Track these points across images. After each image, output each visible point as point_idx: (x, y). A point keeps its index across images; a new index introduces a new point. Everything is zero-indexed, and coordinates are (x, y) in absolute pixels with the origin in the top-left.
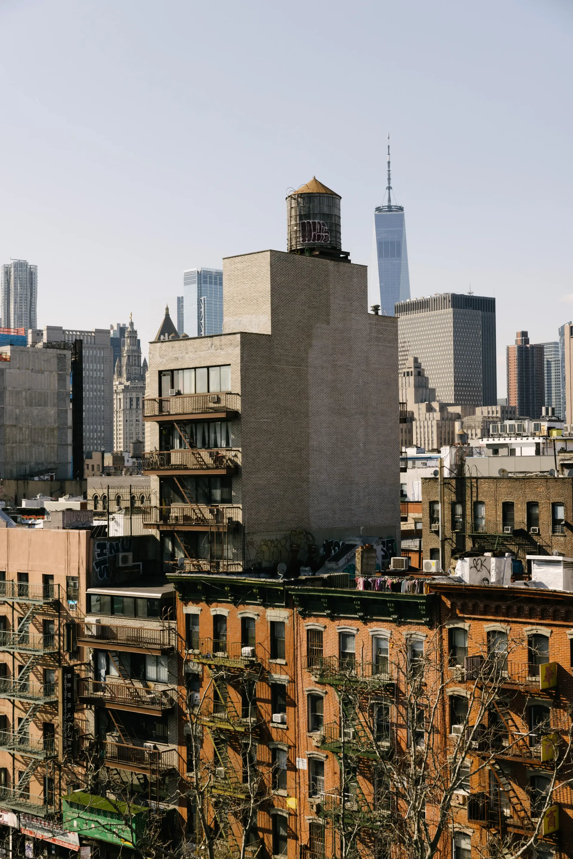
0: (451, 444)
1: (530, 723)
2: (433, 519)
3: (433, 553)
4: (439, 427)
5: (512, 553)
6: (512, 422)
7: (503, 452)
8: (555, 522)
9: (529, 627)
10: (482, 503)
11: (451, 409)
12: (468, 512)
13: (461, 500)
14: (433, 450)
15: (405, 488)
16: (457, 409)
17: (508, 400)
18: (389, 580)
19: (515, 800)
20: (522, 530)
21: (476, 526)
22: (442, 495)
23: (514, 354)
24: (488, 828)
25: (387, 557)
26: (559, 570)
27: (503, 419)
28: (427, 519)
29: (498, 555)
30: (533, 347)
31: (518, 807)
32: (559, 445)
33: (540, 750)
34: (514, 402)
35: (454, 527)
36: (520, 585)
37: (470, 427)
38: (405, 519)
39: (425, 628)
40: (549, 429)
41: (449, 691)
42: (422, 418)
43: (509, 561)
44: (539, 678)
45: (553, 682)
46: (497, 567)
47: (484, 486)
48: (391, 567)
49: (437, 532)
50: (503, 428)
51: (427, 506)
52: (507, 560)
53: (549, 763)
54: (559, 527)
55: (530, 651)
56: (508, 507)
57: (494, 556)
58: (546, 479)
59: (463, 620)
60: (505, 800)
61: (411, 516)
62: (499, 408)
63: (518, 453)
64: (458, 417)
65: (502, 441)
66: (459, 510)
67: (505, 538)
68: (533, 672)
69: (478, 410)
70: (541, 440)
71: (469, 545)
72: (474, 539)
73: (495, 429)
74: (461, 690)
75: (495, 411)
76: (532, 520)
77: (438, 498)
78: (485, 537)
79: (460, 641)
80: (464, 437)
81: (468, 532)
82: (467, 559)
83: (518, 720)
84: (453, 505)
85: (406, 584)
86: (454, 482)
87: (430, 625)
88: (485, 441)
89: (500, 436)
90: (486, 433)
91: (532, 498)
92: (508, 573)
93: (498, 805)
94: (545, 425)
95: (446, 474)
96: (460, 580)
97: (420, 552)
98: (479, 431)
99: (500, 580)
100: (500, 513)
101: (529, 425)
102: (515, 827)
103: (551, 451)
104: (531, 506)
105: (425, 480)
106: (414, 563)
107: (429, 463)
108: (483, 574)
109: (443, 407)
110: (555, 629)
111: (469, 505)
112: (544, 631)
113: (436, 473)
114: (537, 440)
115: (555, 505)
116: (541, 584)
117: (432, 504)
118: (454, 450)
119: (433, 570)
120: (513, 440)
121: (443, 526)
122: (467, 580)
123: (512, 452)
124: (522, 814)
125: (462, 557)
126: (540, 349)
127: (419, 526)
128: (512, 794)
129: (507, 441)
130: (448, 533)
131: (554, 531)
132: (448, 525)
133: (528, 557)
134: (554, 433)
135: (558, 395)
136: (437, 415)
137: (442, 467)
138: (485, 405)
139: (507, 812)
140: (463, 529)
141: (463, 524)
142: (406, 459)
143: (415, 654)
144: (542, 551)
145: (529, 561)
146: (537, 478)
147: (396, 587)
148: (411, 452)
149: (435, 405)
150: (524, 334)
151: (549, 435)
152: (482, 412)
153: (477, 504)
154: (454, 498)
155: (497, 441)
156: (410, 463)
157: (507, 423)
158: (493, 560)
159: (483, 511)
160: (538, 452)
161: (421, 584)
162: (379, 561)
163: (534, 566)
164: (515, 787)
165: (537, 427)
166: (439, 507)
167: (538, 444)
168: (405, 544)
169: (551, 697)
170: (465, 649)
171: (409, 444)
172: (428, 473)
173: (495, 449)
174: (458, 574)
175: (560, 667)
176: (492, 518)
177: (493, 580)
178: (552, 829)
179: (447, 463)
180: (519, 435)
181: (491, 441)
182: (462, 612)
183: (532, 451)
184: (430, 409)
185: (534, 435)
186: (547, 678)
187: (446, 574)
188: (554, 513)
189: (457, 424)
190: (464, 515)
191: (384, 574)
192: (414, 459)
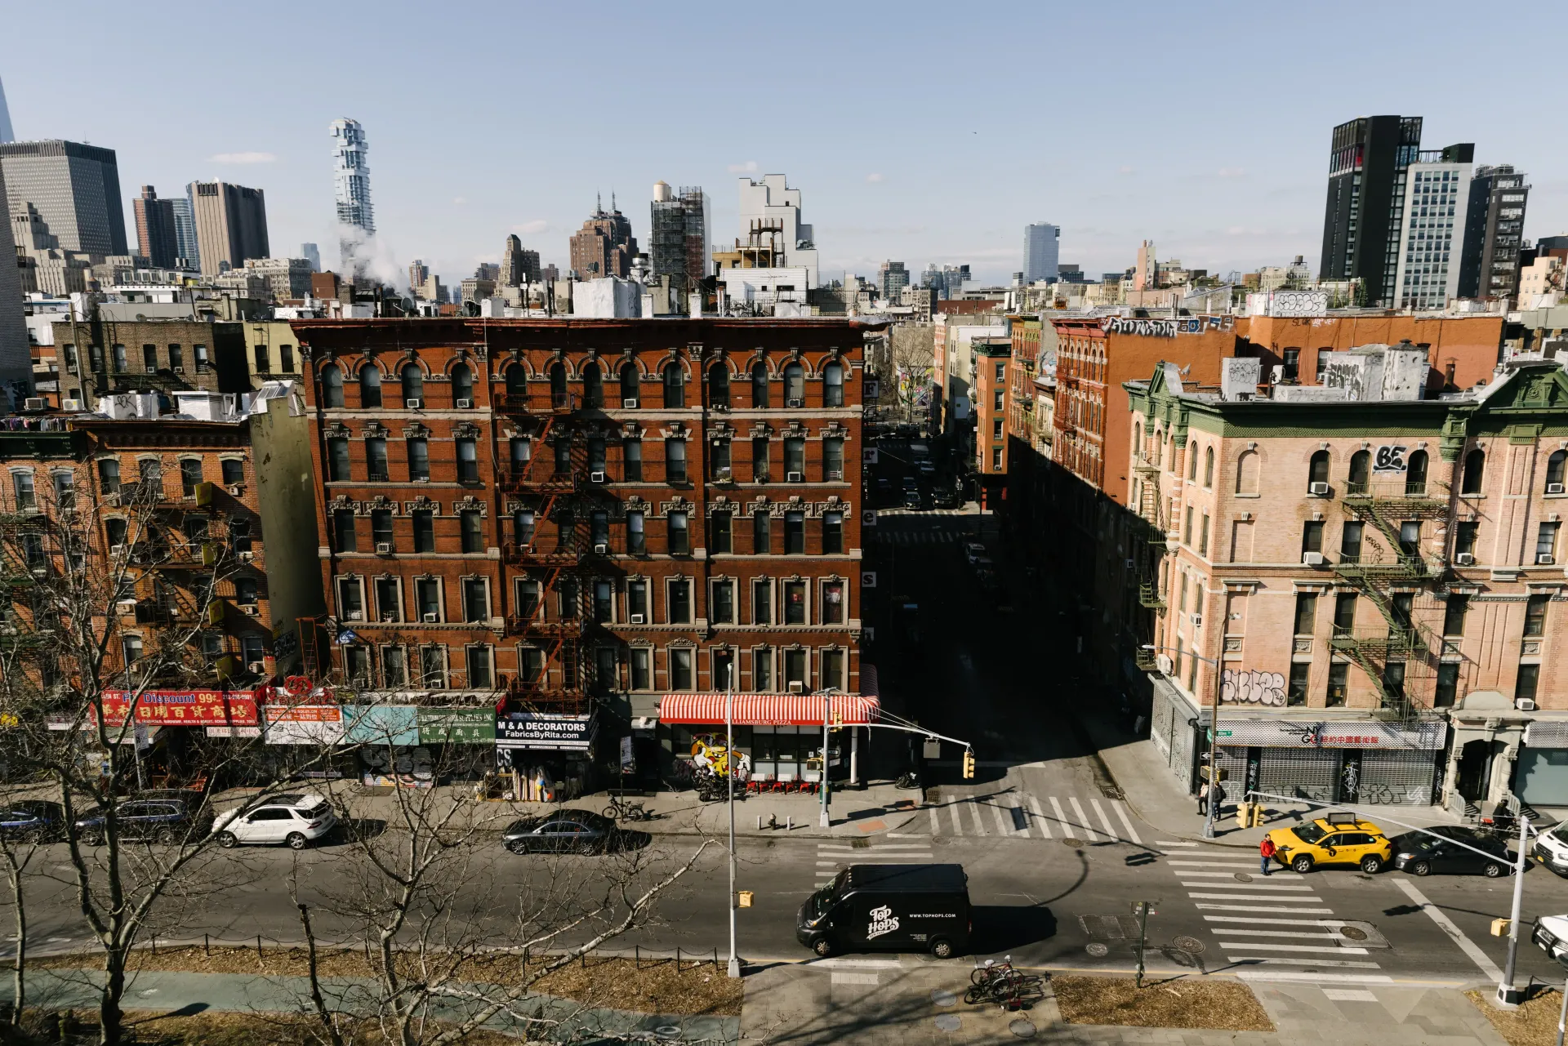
0: (82, 290)
1: (188, 533)
2: (69, 361)
3: (74, 394)
4: (66, 274)
5: (158, 391)
6: (146, 271)
7: (138, 299)
8: (199, 362)
9: (181, 454)
10: (122, 346)
11: (78, 257)
12: (108, 354)
13: (98, 341)
14: (62, 296)
15: (33, 333)
16: (86, 258)
17: (140, 250)
18: (26, 421)
19: (181, 601)
20: (165, 370)
21: (117, 368)
22: (77, 338)
23: (142, 208)
24: (157, 628)
25: (20, 399)
26: (206, 404)
27: (135, 269)
28: (63, 362)
29: (143, 392)
30: (161, 202)
31: (185, 606)
32: (196, 294)
33: (201, 555)
34: (147, 253)
35: (93, 369)
36: (169, 417)
37: (100, 275)
38: (38, 362)
39: (73, 462)
40: (185, 279)
41: (104, 517)
42: (46, 264)
43: (155, 396)
44: (195, 497)
45: (209, 498)
46: (144, 404)
47: (122, 330)
48: (27, 407)
49: (75, 374)
50: (137, 276)
51: (61, 349)
52: (153, 397)
53: (210, 566)
54: (202, 367)
55: (184, 474)
56: (149, 350)
57: (139, 393)
58: (186, 324)
59: (112, 452)
60: (171, 602)
61: (44, 359)
62: (130, 258)
63: (155, 300)
64: (87, 265)
65: (137, 288)
66: (97, 352)
67: (150, 378)
68: (188, 491)
69: (109, 259)
70: (177, 289)
71: (112, 384)
72: (117, 379)
73: (128, 277)
74: (118, 515)
75: (128, 261)
76: (175, 360)
77: (72, 342)
78: (128, 377)
79: (111, 472)
80: (95, 285)
81: (110, 373)
82: (111, 397)
83: (178, 534)
84: (91, 348)
85: (45, 424)
86: (88, 327)
87: (78, 459)
88: (119, 289)
89: (134, 284)
90: (118, 281)
91: (174, 341)
92: (155, 408)
93: (165, 608)
94: (180, 275)
95: (79, 318)
96: (105, 416)
97: (58, 393)
98: (111, 280)
99: (148, 413)
100: (142, 355)
101: (163, 274)
102: (181, 622)
103: (188, 299)
104: (173, 348)
105: (55, 324)
106: (53, 403)
107: (59, 308)
108: (130, 409)
109: (69, 255)
110: (206, 454)
111: (107, 349)
112: (196, 456)
113: (67, 317)
114: (173, 288)
115: (196, 348)
116: (188, 416)
117: (67, 347)
118: (86, 297)
119: (75, 408)
120: (148, 288)
121: (82, 368)
122: (112, 415)
123: (149, 299)
124: (189, 611)
125: (105, 395)
126: (168, 205)
127: (55, 369)
128: (177, 596)
129: (142, 288)
130: (88, 374)
131: (198, 371)
132: (87, 367)
133: (174, 393)
134: (190, 283)
135: (191, 249)
136: (63, 263)
137: (73, 312)
138: (116, 254)
139: (175, 611)
140: (104, 370)
141: (104, 366)
142: (31, 305)
143: (63, 487)
144: (187, 387)
145: (176, 397)
146: (176, 322)
147: (35, 426)
148: (36, 297)
149: (59, 252)
150: (150, 188)
151: (185, 284)
152: (112, 261)
153: (116, 347)
154: (90, 341)
155: (131, 288)
156: (36, 309)
157: (141, 271)
158: (139, 397)
159: (123, 353)
160: (175, 300)
161: (63, 423)
162: (12, 403)
163: (181, 402)
164: (180, 589)
165: (172, 277)
166: (75, 350)
167: (174, 293)
168: (40, 386)
169: (207, 510)
170: (118, 479)
171: (34, 289)
172: (60, 318)
173: (131, 296)
174: (102, 410)
175: (213, 485)
176: (133, 359)
177: (140, 414)
178: (217, 619)
179: (79, 308)
180: (154, 284)
181: (125, 288)
182: (111, 444)
183: (169, 299)
184: (53, 256)
185: (170, 284)
186: (202, 495)
187: (90, 412)
188: (197, 354)
189: (87, 273)
190: (103, 357)
191: (19, 415)
192: (40, 304)
